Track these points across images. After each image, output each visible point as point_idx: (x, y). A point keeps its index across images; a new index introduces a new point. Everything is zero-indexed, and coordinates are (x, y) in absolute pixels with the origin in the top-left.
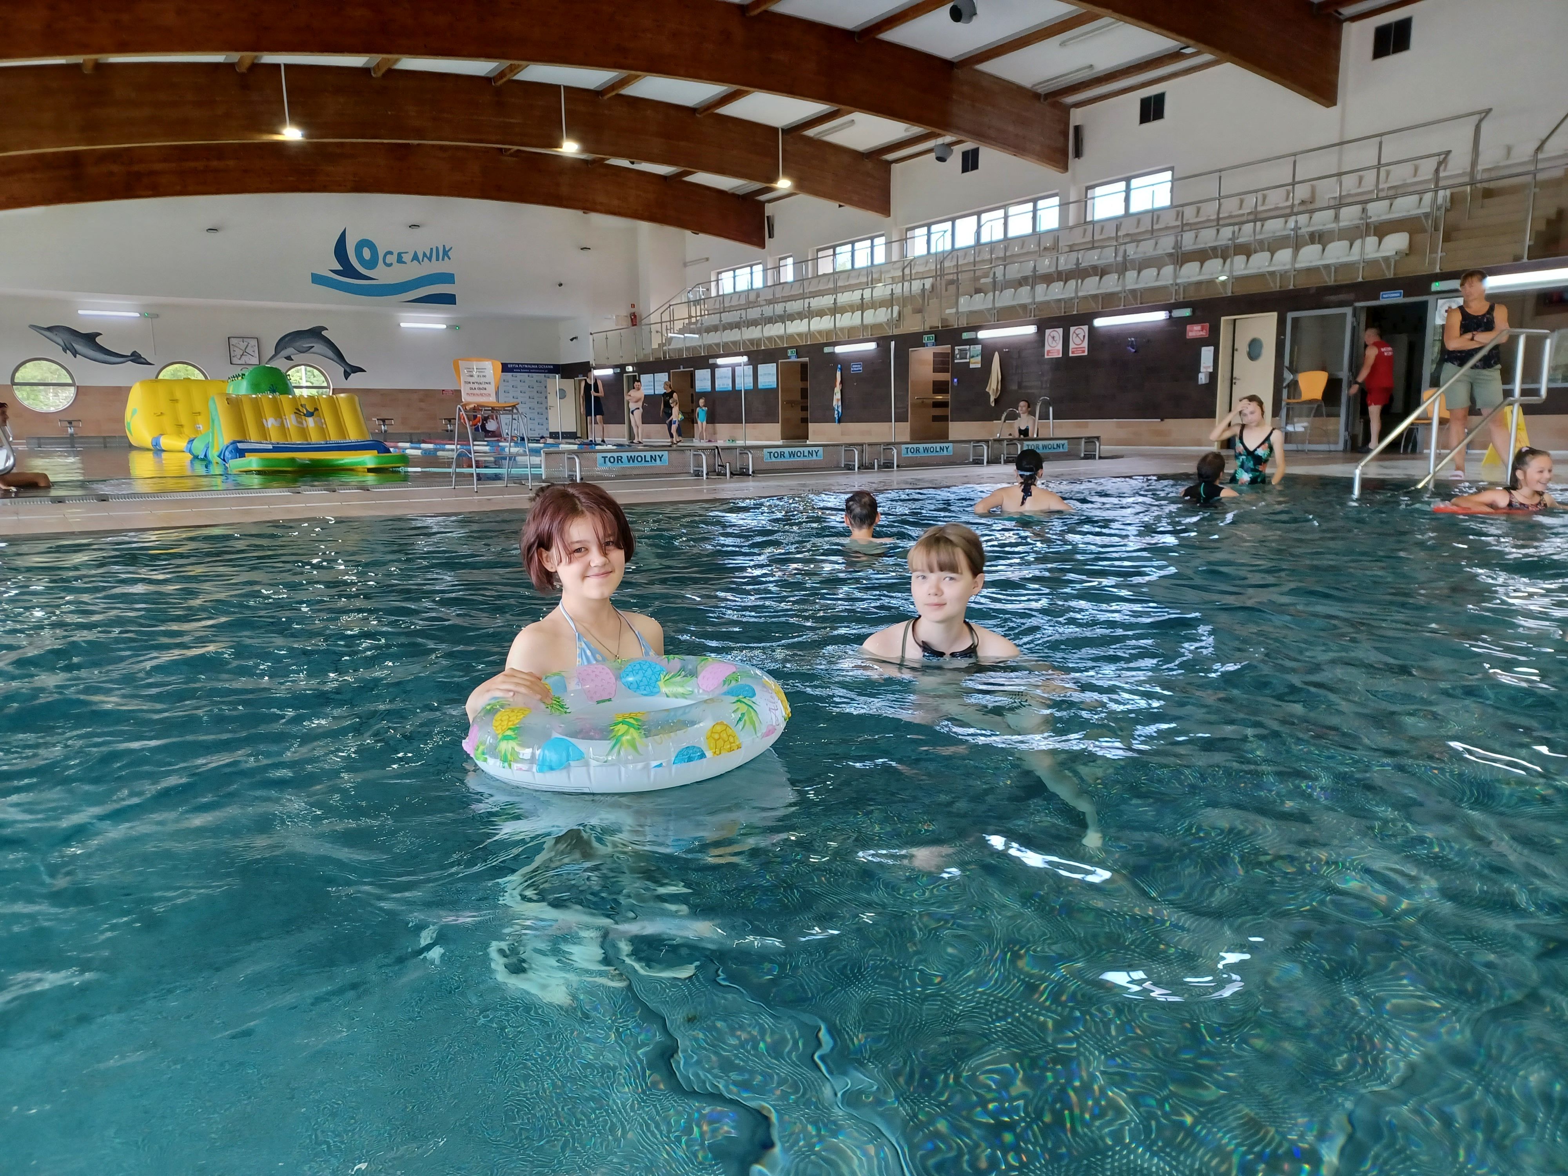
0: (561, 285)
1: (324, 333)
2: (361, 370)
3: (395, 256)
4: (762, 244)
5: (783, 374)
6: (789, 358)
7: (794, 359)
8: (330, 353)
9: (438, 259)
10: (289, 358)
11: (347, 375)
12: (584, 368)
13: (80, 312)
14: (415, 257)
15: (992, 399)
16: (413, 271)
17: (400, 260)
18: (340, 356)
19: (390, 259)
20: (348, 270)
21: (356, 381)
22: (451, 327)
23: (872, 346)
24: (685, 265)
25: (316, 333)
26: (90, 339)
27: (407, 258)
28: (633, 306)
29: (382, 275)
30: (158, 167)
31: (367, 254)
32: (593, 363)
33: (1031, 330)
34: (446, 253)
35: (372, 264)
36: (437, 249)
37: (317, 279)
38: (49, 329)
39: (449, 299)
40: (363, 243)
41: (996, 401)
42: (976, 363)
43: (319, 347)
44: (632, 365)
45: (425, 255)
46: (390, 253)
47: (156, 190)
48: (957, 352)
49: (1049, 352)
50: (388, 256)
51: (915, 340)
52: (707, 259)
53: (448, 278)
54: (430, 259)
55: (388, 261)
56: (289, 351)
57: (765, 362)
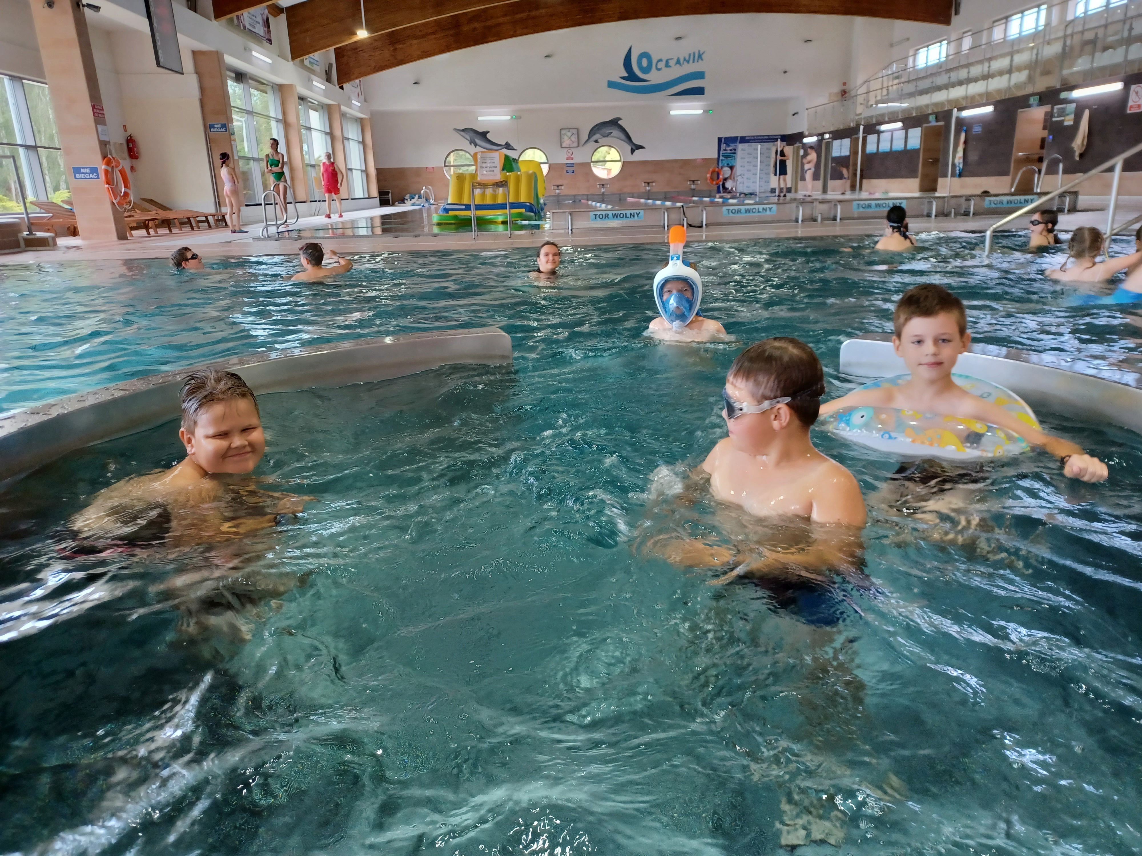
0: (785, 72)
1: (620, 122)
2: (642, 147)
3: (664, 62)
4: (947, 21)
5: (926, 137)
6: (929, 122)
7: (934, 123)
8: (623, 136)
9: (694, 62)
10: (596, 141)
11: (633, 151)
12: (800, 136)
13: (480, 118)
14: (678, 62)
15: (1077, 154)
16: (676, 72)
17: (667, 65)
18: (629, 138)
19: (661, 65)
20: (632, 76)
21: (639, 156)
22: (706, 112)
23: (990, 109)
24: (892, 45)
25: (614, 123)
26: (483, 135)
27: (672, 63)
28: (844, 84)
29: (654, 77)
30: (501, 20)
31: (645, 62)
32: (807, 133)
33: (1118, 86)
34: (700, 57)
35: (646, 70)
36: (694, 53)
37: (612, 85)
38: (463, 130)
39: (699, 91)
40: (645, 55)
41: (1081, 155)
42: (1069, 121)
43: (616, 133)
44: (829, 133)
45: (685, 59)
46: (661, 60)
47: (499, 37)
48: (1055, 111)
49: (1131, 107)
50: (660, 63)
51: (1023, 102)
52: (908, 39)
53: (700, 75)
54: (688, 62)
55: (659, 67)
56: (597, 136)
57: (914, 126)
